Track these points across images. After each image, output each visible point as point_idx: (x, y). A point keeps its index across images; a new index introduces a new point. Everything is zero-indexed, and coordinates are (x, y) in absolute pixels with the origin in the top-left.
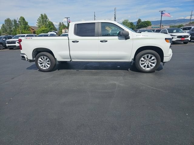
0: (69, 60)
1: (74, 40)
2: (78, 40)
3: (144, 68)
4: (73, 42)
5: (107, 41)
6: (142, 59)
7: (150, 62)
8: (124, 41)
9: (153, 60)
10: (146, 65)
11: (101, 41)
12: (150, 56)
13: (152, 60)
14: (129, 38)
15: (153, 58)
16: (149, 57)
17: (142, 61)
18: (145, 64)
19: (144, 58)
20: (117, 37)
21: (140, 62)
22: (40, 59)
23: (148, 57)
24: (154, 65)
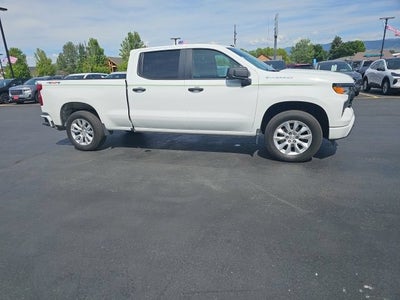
0: (129, 129)
2: (144, 87)
3: (283, 151)
4: (135, 90)
5: (201, 90)
6: (280, 131)
7: (297, 137)
8: (238, 90)
9: (306, 133)
10: (289, 144)
12: (296, 124)
13: (302, 134)
14: (249, 83)
15: (304, 129)
16: (296, 126)
17: (279, 135)
18: (287, 143)
19: (283, 128)
20: (224, 82)
21: (275, 137)
22: (75, 125)
23: (292, 125)
24: (306, 145)
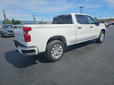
1: (79, 27)
2: (81, 27)
4: (78, 28)
11: (91, 27)
